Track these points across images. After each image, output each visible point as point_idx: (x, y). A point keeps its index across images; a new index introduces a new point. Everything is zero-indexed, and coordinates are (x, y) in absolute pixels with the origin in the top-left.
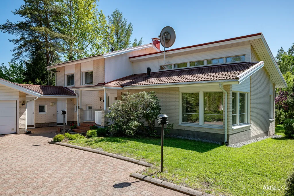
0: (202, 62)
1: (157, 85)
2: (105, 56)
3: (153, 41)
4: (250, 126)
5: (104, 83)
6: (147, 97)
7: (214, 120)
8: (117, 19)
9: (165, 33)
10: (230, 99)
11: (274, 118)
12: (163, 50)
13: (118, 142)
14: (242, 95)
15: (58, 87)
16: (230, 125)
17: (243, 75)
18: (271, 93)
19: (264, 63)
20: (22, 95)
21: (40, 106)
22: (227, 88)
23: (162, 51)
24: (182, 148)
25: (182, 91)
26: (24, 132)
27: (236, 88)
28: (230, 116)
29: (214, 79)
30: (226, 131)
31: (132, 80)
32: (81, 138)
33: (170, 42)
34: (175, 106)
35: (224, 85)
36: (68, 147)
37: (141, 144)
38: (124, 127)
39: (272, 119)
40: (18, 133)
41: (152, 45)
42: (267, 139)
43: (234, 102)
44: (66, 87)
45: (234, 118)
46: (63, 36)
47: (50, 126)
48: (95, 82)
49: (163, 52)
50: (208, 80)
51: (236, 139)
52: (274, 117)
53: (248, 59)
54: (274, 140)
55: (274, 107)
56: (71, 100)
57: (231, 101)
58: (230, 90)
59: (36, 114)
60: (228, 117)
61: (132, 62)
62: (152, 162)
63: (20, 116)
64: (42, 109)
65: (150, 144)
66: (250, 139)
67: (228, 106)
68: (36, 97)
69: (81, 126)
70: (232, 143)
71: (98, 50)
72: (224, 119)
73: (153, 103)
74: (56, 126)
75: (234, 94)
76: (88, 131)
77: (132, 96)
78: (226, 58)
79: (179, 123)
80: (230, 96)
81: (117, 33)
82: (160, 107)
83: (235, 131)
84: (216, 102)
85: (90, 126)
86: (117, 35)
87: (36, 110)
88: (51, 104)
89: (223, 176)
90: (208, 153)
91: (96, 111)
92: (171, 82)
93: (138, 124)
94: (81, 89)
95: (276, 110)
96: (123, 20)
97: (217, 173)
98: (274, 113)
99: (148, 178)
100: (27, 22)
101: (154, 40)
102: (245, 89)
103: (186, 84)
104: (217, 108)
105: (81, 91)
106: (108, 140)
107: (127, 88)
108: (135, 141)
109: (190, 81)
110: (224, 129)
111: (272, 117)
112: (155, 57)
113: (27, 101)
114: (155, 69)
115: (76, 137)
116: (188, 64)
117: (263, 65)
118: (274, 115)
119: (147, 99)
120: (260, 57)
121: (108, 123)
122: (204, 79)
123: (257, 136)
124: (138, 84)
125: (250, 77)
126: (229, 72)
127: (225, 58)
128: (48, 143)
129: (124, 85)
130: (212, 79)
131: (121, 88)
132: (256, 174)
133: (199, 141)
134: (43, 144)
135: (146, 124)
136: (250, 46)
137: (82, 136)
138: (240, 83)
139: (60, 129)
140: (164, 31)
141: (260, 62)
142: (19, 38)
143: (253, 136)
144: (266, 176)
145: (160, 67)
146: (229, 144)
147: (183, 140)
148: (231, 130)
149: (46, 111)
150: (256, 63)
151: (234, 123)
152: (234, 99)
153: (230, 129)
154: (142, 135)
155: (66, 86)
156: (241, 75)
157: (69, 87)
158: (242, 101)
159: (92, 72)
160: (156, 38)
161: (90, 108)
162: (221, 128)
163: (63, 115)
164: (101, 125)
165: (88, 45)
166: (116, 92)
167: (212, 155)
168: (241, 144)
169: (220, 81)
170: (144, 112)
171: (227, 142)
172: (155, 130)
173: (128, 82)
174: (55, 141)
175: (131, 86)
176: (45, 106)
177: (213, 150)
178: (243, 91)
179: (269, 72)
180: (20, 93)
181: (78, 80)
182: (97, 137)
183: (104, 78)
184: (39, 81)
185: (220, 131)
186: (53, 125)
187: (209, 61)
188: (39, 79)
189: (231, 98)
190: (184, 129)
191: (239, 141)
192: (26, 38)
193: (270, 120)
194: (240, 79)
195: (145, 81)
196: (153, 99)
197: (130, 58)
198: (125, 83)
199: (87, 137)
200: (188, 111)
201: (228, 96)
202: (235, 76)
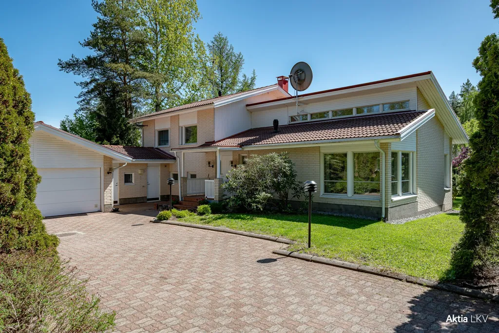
0: (350, 111)
1: (291, 143)
2: (215, 104)
3: (278, 81)
4: (416, 197)
5: (214, 142)
6: (278, 160)
7: (366, 192)
8: (220, 46)
9: (297, 72)
10: (389, 162)
11: (451, 187)
12: (296, 95)
13: (242, 219)
14: (406, 155)
15: (145, 148)
16: (389, 196)
17: (406, 129)
18: (447, 151)
19: (435, 112)
20: (108, 160)
21: (125, 175)
22: (385, 147)
23: (293, 95)
24: (328, 225)
25: (323, 151)
26: (110, 210)
27: (397, 146)
28: (389, 183)
29: (368, 135)
30: (384, 203)
31: (253, 138)
32: (191, 215)
33: (305, 83)
34: (314, 172)
35: (381, 143)
36: (181, 225)
37: (273, 222)
38: (249, 200)
39: (448, 188)
40: (103, 211)
41: (277, 87)
42: (441, 215)
43: (394, 164)
44: (157, 148)
45: (394, 187)
46: (147, 74)
47: (138, 202)
48: (201, 140)
49: (295, 97)
50: (360, 136)
51: (396, 214)
52: (452, 185)
53: (413, 106)
54: (449, 216)
55: (451, 171)
56: (166, 166)
57: (391, 164)
58: (389, 149)
59: (120, 186)
60: (387, 185)
61: (251, 112)
62: (295, 239)
63: (105, 188)
64: (127, 178)
65: (284, 220)
66: (416, 214)
67: (387, 170)
68: (124, 162)
69: (184, 201)
70: (392, 219)
71: (196, 93)
72: (380, 189)
73: (287, 168)
74: (146, 202)
75: (394, 155)
76: (199, 207)
77: (258, 160)
78: (383, 104)
79: (320, 194)
80: (389, 157)
81: (221, 67)
82: (295, 174)
83: (396, 203)
84: (369, 165)
85: (199, 200)
86: (221, 71)
87: (120, 180)
88: (140, 172)
89: (382, 251)
90: (361, 229)
91: (206, 180)
92: (309, 139)
93: (269, 195)
94: (183, 151)
95: (455, 176)
96: (228, 48)
97: (374, 249)
98: (451, 179)
99: (295, 254)
100: (99, 56)
101: (279, 79)
102: (410, 148)
103: (329, 143)
104: (371, 173)
105: (184, 153)
106: (228, 217)
107: (247, 148)
108: (264, 217)
109: (335, 138)
110: (381, 201)
111: (448, 185)
112: (284, 104)
113: (114, 168)
114: (284, 121)
115: (185, 215)
116: (330, 114)
117: (433, 115)
118: (451, 182)
119: (278, 162)
120: (430, 103)
121: (224, 195)
122: (354, 136)
123: (426, 212)
124: (263, 143)
125: (416, 130)
126: (387, 125)
127: (381, 106)
128: (151, 222)
129: (244, 144)
130: (365, 136)
131: (240, 149)
132: (420, 249)
133: (347, 217)
134: (144, 223)
135: (277, 196)
136: (416, 88)
137: (192, 213)
138: (401, 140)
139: (157, 205)
140: (296, 69)
141: (430, 111)
142: (87, 79)
143: (421, 210)
144: (433, 251)
145: (290, 118)
146: (387, 220)
147: (326, 215)
148: (390, 202)
149: (133, 181)
150: (424, 112)
151: (395, 192)
152: (394, 160)
153: (389, 200)
154: (271, 211)
155: (157, 146)
156: (403, 129)
157: (163, 148)
158: (406, 163)
159: (196, 127)
160: (283, 77)
161: (193, 176)
162: (378, 199)
163: (169, 185)
164: (213, 199)
165: (182, 85)
166: (231, 153)
167: (366, 231)
168: (404, 221)
169: (375, 138)
170: (275, 180)
171: (385, 218)
172: (289, 203)
173: (248, 139)
174: (160, 220)
175: (255, 146)
176: (132, 174)
177: (368, 227)
178: (406, 150)
179: (444, 122)
180: (105, 157)
181: (176, 139)
182: (211, 214)
183: (214, 135)
184: (116, 139)
185: (376, 204)
186: (142, 201)
187: (359, 110)
188: (117, 137)
189: (390, 160)
190: (327, 202)
191: (402, 217)
192: (98, 80)
193: (445, 189)
194: (402, 136)
195: (272, 139)
196: (285, 162)
197: (247, 105)
198: (244, 141)
199: (198, 215)
200: (331, 179)
201: (387, 157)
202: (395, 131)
